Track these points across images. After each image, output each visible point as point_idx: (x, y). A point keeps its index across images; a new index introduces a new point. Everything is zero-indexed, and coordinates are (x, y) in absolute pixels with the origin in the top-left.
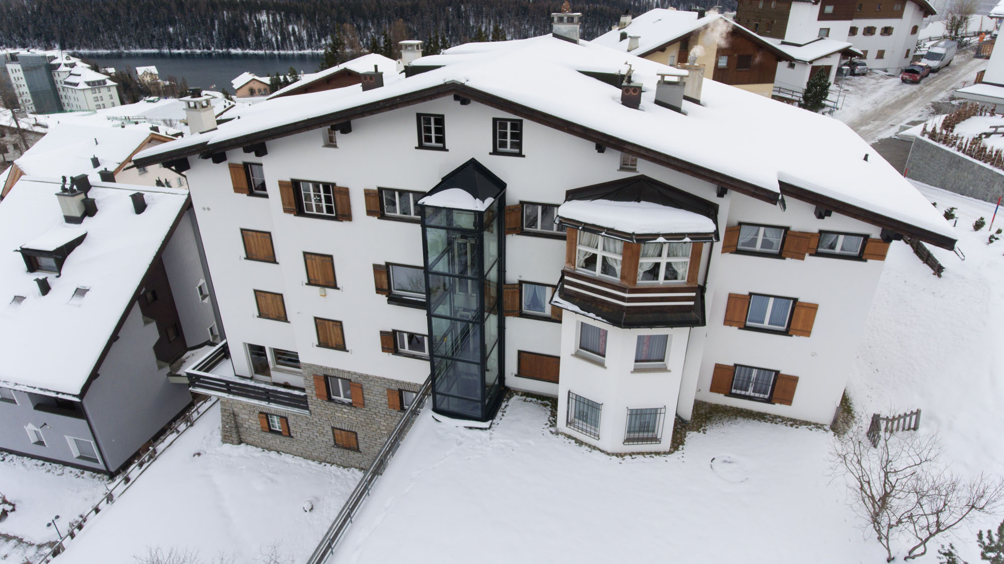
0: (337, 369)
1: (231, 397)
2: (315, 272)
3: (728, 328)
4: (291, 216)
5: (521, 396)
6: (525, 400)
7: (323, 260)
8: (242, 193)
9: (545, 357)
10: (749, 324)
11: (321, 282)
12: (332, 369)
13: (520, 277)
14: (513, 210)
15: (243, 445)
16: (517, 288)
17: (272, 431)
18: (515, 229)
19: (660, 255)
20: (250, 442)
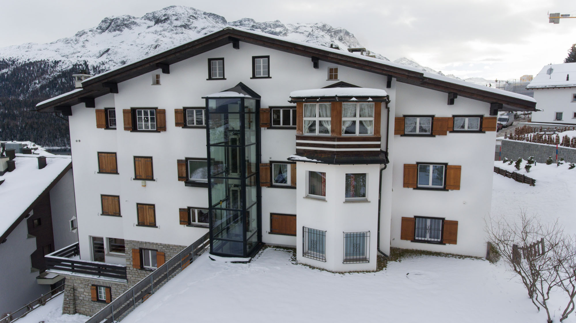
0: (149, 243)
1: (74, 274)
2: (140, 170)
3: (406, 189)
4: (129, 133)
5: (273, 247)
6: (275, 250)
7: (145, 161)
8: (101, 128)
9: (288, 217)
10: (419, 186)
11: (143, 177)
12: (146, 243)
13: (271, 158)
14: (265, 111)
15: (77, 315)
16: (268, 166)
17: (98, 301)
18: (266, 124)
19: (355, 116)
20: (82, 312)
